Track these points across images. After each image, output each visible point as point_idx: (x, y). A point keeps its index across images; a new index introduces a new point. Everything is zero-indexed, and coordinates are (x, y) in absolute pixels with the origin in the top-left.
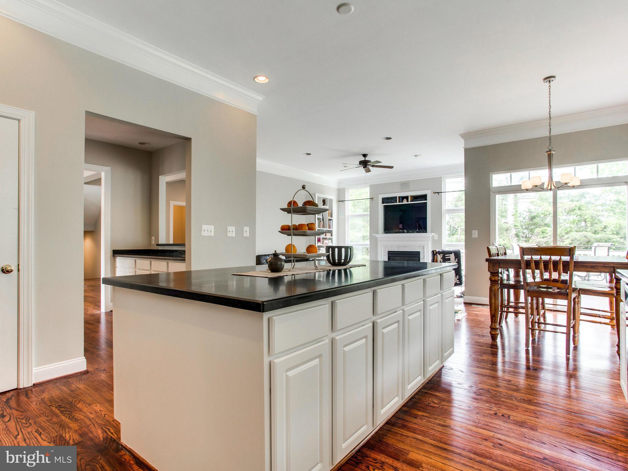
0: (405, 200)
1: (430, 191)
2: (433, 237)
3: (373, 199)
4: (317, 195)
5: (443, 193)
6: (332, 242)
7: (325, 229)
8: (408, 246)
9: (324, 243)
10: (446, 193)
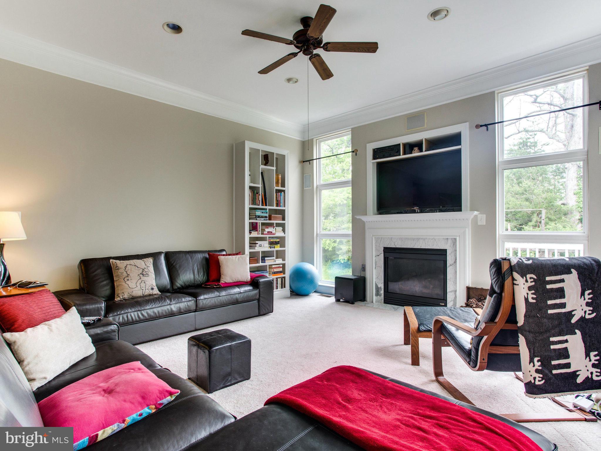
0: (416, 149)
1: (468, 124)
2: (475, 219)
3: (357, 153)
4: (248, 145)
5: (496, 125)
6: (284, 231)
7: (268, 207)
8: (422, 238)
9: (265, 232)
10: (505, 123)
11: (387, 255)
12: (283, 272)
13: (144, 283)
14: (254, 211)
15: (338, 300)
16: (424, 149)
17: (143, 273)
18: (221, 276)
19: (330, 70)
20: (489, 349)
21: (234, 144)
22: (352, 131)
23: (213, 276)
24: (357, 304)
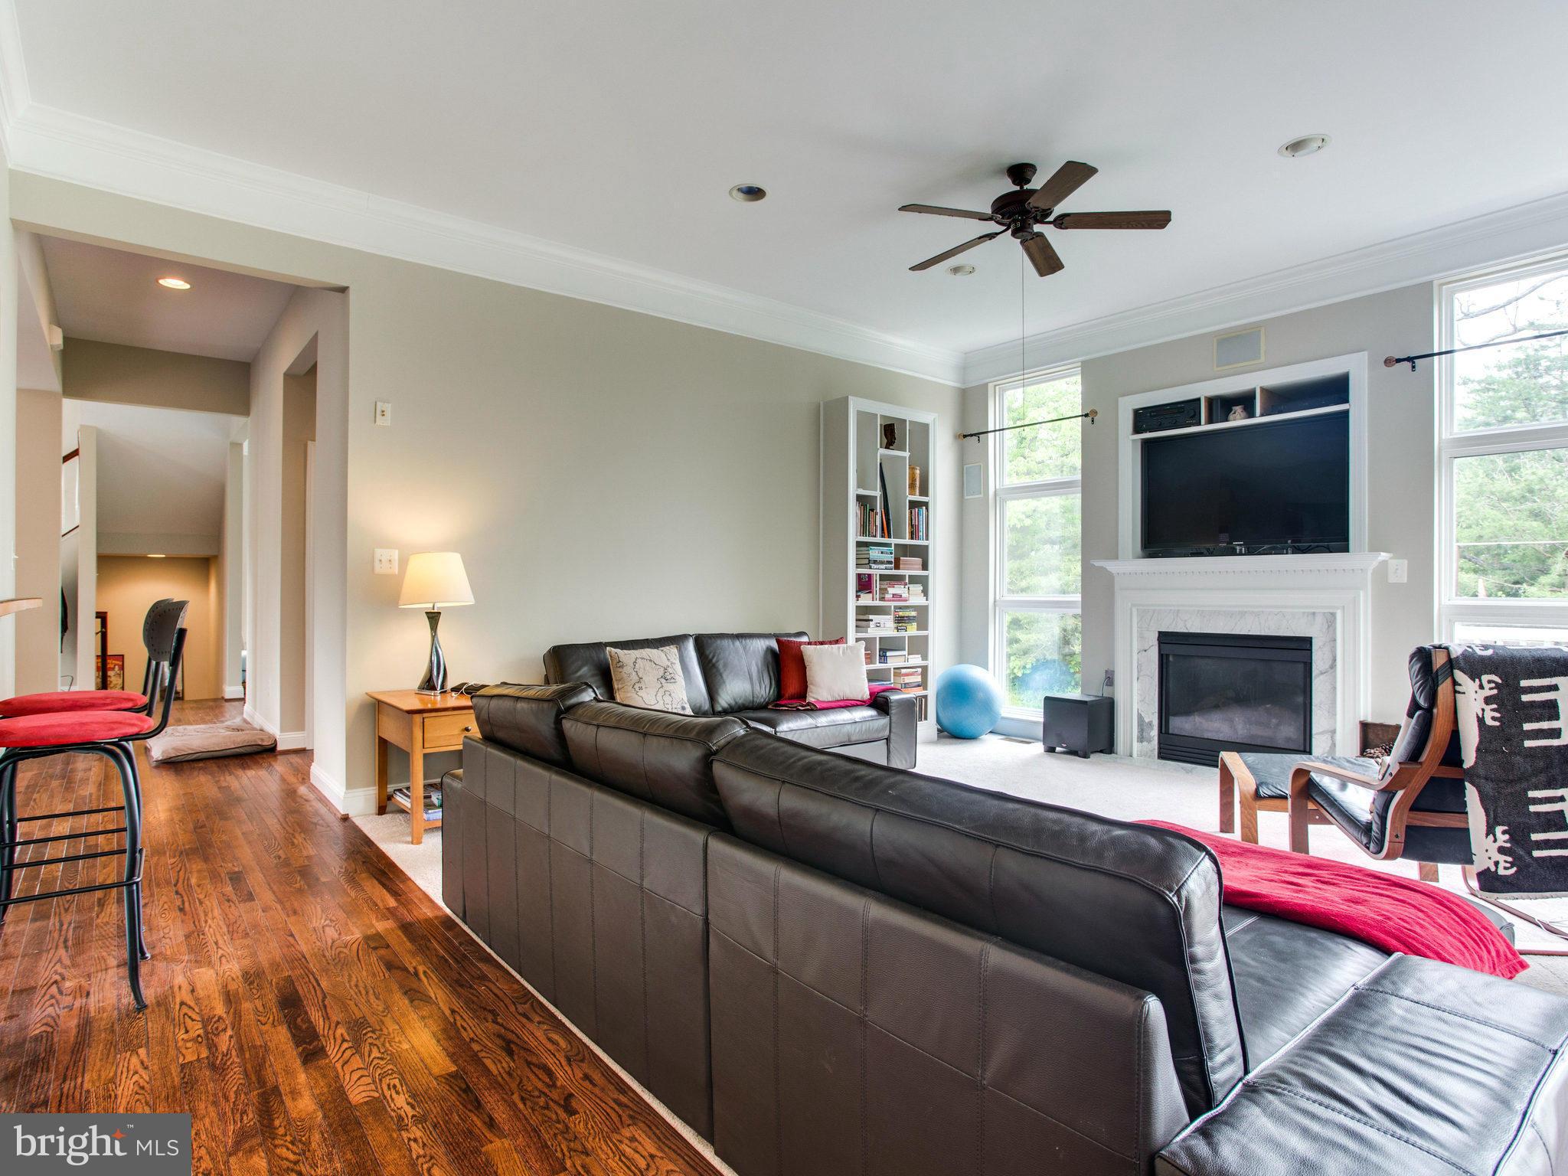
0: (1238, 409)
1: (1364, 356)
2: (1382, 570)
3: (1095, 418)
4: (855, 405)
5: (1436, 358)
6: (925, 592)
7: (893, 541)
8: (1253, 612)
9: (887, 596)
10: (1455, 354)
11: (1167, 648)
12: (923, 684)
13: (670, 695)
14: (866, 548)
15: (1051, 750)
16: (1258, 410)
17: (666, 677)
18: (806, 687)
19: (1058, 259)
20: (1408, 817)
21: (822, 403)
22: (1081, 366)
23: (792, 688)
24: (1094, 757)
